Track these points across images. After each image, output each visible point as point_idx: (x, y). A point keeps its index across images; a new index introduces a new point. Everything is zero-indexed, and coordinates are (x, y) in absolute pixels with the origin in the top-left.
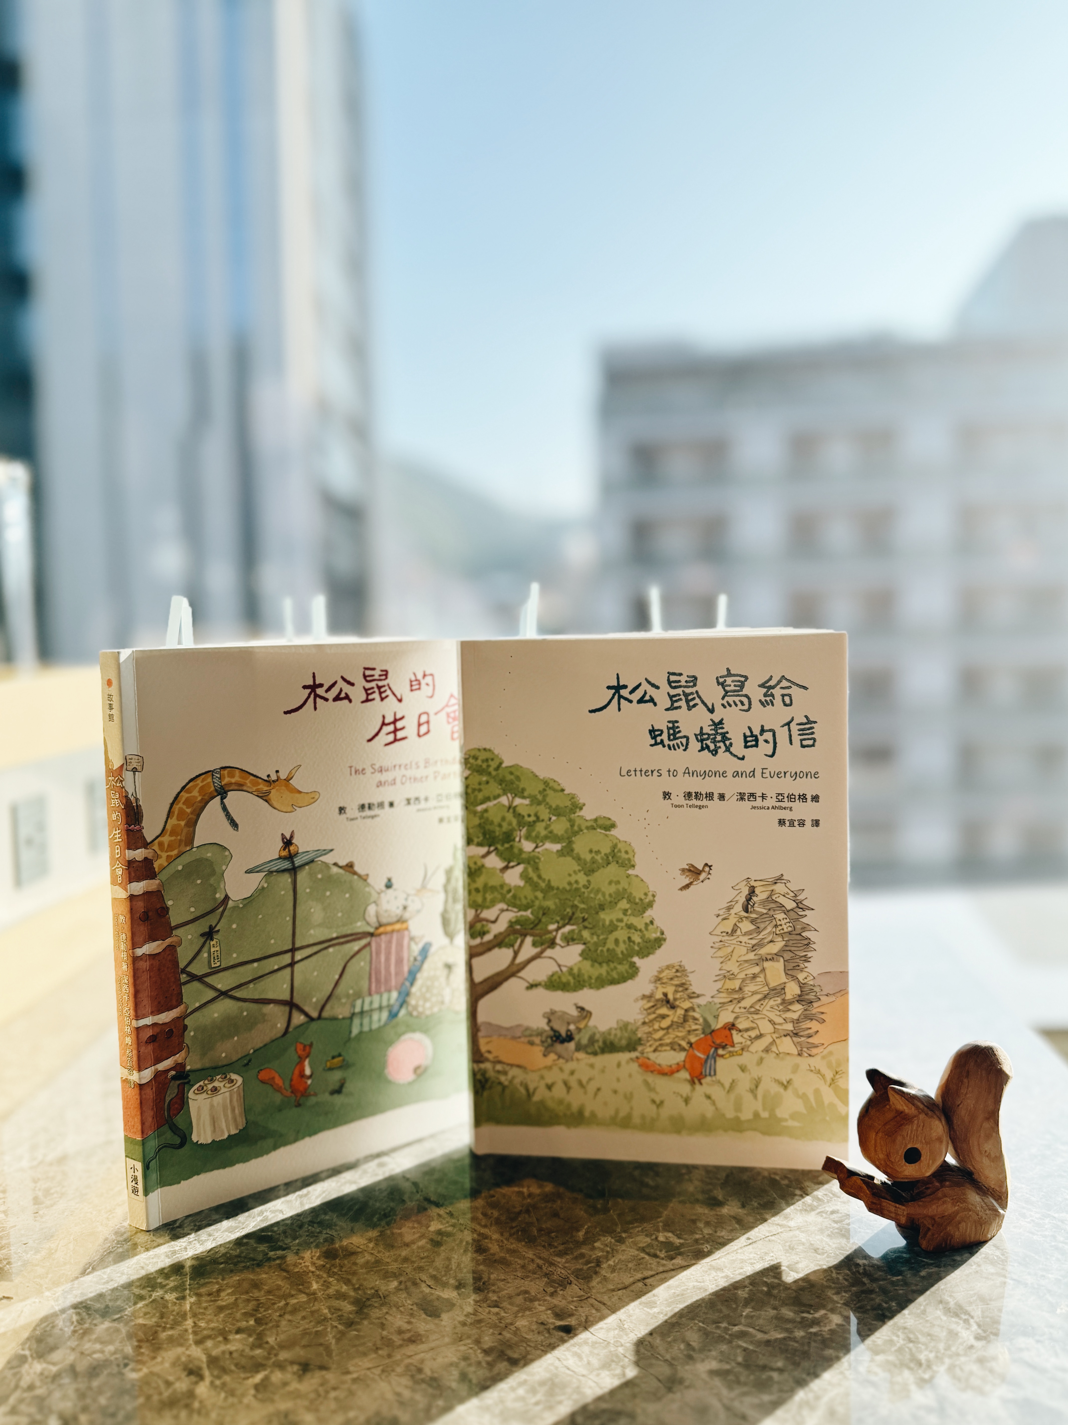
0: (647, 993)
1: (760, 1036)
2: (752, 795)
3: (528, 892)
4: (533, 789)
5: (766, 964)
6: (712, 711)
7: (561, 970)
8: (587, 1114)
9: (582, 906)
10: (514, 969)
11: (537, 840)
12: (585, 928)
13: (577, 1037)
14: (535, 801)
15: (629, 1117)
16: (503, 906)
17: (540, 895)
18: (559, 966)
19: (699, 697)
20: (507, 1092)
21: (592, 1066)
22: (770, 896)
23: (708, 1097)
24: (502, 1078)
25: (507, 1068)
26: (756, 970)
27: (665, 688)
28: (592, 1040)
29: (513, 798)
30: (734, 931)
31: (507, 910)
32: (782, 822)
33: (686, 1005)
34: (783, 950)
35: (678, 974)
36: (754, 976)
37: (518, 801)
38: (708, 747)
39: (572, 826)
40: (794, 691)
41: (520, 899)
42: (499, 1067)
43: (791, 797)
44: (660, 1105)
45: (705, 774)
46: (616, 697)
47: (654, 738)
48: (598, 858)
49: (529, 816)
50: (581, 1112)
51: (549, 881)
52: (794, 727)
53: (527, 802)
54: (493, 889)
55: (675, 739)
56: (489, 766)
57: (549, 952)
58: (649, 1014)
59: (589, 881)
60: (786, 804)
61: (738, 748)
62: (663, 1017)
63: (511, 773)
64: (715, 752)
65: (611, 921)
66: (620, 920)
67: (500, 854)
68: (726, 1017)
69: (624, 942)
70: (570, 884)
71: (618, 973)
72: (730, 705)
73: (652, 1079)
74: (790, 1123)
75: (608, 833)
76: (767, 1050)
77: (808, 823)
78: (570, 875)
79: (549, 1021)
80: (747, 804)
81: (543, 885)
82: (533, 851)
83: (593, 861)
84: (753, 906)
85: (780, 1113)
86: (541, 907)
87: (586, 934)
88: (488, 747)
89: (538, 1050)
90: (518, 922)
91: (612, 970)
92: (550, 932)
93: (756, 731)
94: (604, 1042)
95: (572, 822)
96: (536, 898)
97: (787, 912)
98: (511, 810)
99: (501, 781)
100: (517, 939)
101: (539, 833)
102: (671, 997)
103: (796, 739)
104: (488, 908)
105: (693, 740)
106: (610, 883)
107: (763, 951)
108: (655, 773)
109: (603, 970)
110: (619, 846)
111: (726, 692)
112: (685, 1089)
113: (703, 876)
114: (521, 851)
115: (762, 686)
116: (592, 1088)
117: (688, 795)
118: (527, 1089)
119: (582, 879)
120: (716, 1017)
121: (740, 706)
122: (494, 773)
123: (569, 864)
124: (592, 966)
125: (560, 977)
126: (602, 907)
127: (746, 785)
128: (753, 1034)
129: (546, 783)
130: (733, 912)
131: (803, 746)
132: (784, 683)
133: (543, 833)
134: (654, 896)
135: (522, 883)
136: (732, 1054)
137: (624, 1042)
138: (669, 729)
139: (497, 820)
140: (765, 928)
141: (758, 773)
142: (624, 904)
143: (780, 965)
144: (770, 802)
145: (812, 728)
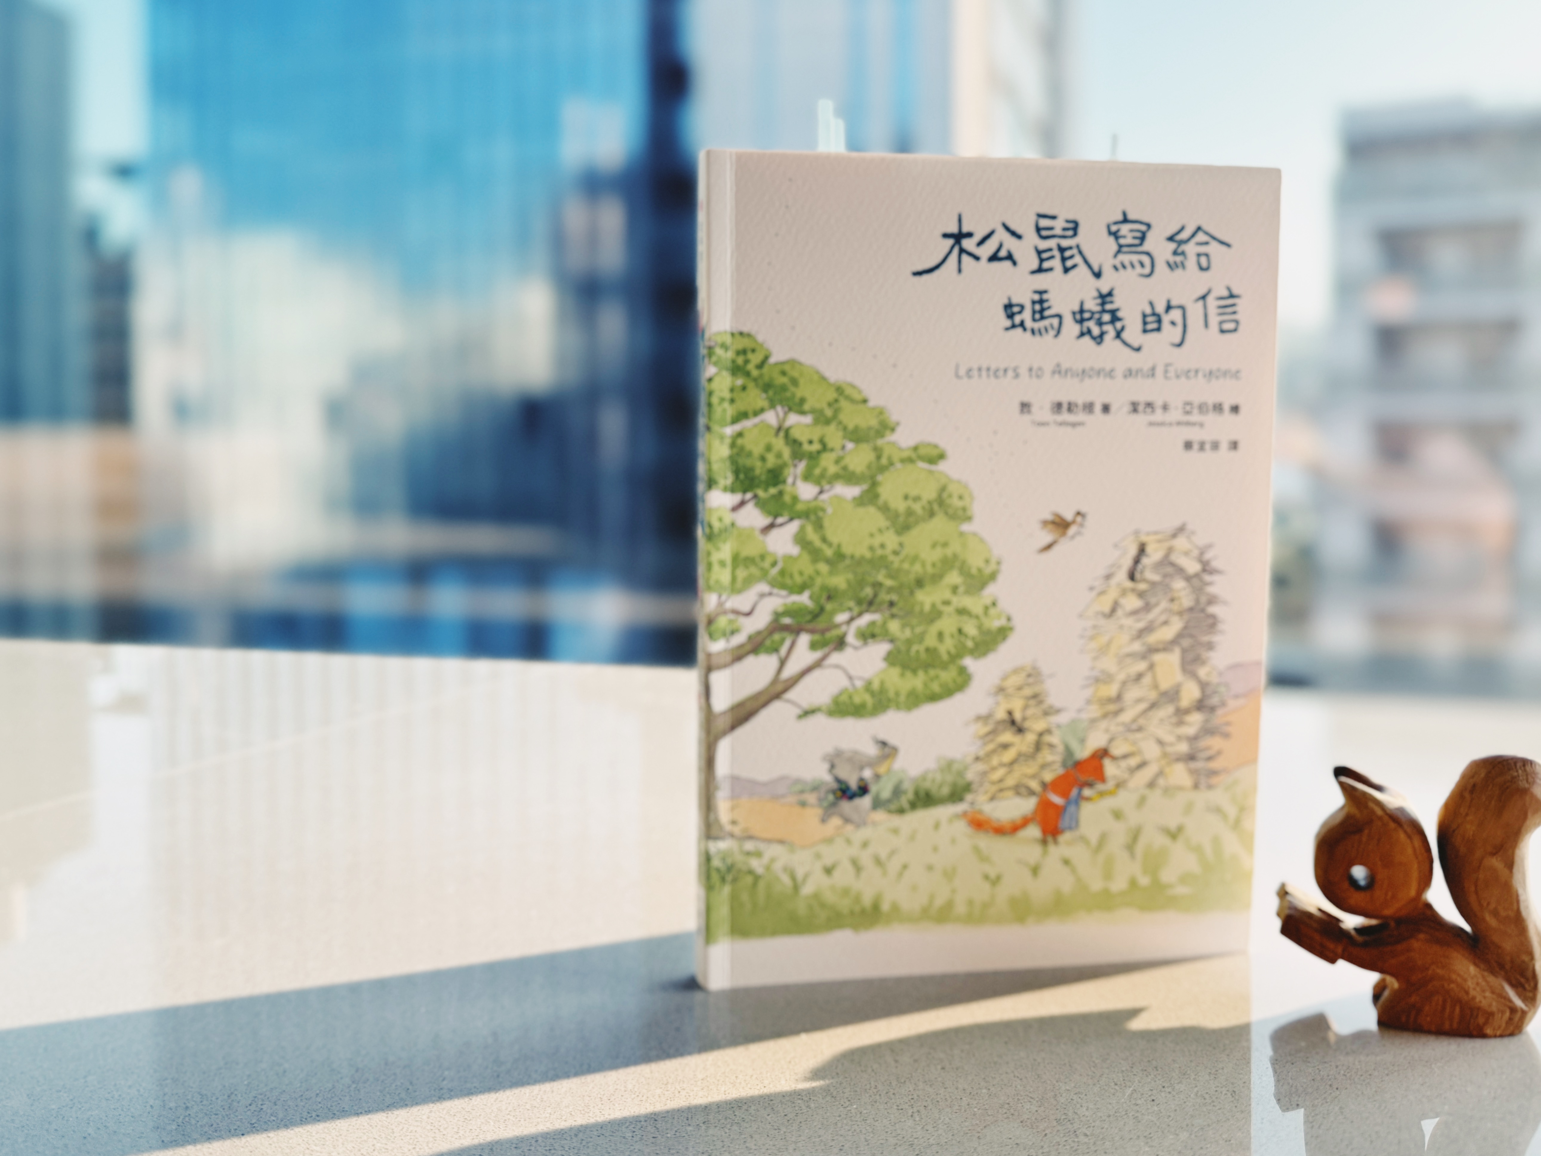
0: (983, 710)
1: (1142, 765)
2: (1149, 405)
3: (806, 566)
4: (817, 397)
5: (1158, 658)
6: (1098, 275)
7: (853, 685)
8: (885, 907)
9: (889, 583)
10: (779, 687)
11: (820, 480)
12: (893, 616)
13: (873, 789)
14: (821, 419)
15: (949, 905)
16: (764, 587)
17: (823, 567)
18: (850, 678)
19: (1080, 252)
20: (761, 885)
21: (895, 831)
22: (1167, 556)
23: (1066, 862)
24: (756, 864)
25: (762, 846)
26: (1142, 666)
27: (1031, 239)
28: (897, 792)
29: (786, 414)
30: (1113, 610)
31: (770, 594)
32: (1188, 445)
33: (1039, 725)
34: (1180, 636)
35: (1031, 680)
36: (1139, 677)
37: (793, 419)
38: (1089, 332)
39: (879, 457)
40: (1214, 248)
41: (791, 576)
42: (749, 846)
43: (1202, 408)
44: (995, 881)
45: (1084, 374)
46: (956, 251)
47: (1011, 316)
48: (917, 507)
49: (811, 442)
50: (876, 906)
51: (839, 546)
52: (1211, 302)
53: (808, 419)
54: (749, 561)
55: (1043, 318)
56: (747, 362)
57: (836, 658)
58: (985, 744)
59: (901, 545)
60: (1195, 417)
61: (1133, 332)
62: (1005, 746)
63: (784, 373)
64: (1099, 339)
65: (933, 606)
66: (947, 603)
67: (761, 504)
68: (1096, 741)
69: (952, 636)
70: (871, 548)
71: (941, 686)
72: (1124, 267)
73: (987, 842)
74: (1181, 890)
75: (933, 467)
76: (1151, 785)
77: (1224, 446)
78: (872, 535)
79: (833, 767)
80: (1141, 419)
81: (829, 552)
82: (816, 498)
83: (910, 513)
84: (1142, 572)
85: (1167, 876)
86: (824, 588)
87: (894, 626)
88: (745, 329)
89: (813, 814)
90: (787, 613)
91: (932, 680)
92: (838, 626)
93: (1160, 308)
94: (917, 793)
95: (878, 452)
96: (818, 573)
97: (1188, 579)
98: (782, 434)
99: (767, 387)
100: (782, 641)
101: (825, 470)
102: (1018, 716)
103: (1214, 320)
104: (739, 591)
105: (1068, 320)
106: (934, 546)
107: (1153, 638)
108: (1010, 373)
109: (917, 682)
110: (951, 488)
111: (1120, 246)
112: (1034, 853)
113: (1072, 530)
114: (795, 499)
115: (1171, 239)
116: (894, 866)
117: (1058, 407)
118: (793, 878)
119: (891, 540)
120: (1083, 741)
121: (1139, 270)
122: (755, 373)
123: (873, 518)
124: (902, 675)
125: (850, 697)
126: (920, 583)
127: (1142, 390)
128: (1133, 762)
129: (839, 390)
130: (1114, 581)
131: (1222, 331)
132: (1201, 237)
133: (832, 469)
134: (999, 563)
135: (795, 550)
136: (1102, 794)
137: (946, 791)
138: (1034, 302)
139: (757, 450)
140: (1157, 604)
141: (1159, 371)
142: (954, 578)
143: (1174, 658)
144: (1175, 415)
145: (1233, 305)
